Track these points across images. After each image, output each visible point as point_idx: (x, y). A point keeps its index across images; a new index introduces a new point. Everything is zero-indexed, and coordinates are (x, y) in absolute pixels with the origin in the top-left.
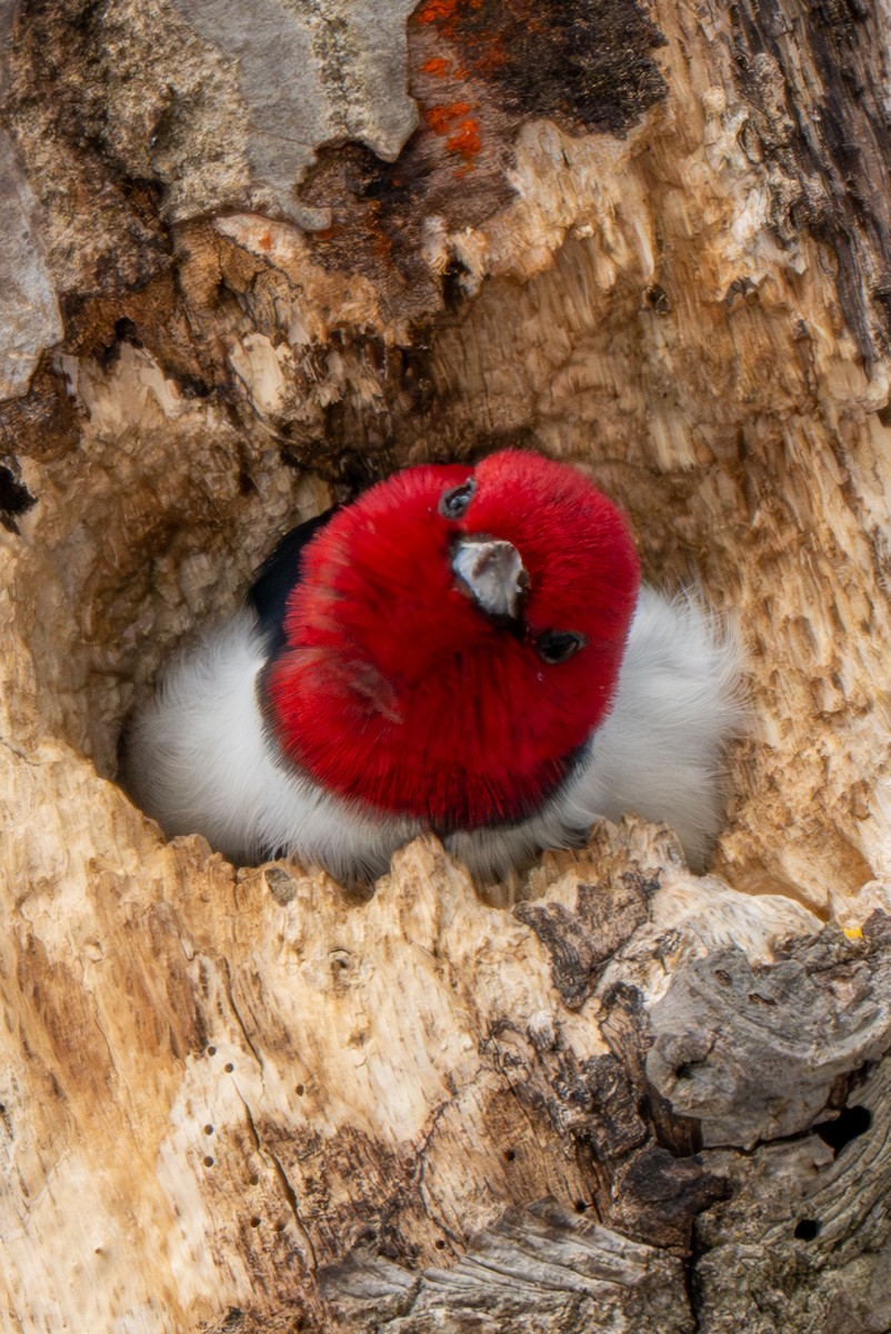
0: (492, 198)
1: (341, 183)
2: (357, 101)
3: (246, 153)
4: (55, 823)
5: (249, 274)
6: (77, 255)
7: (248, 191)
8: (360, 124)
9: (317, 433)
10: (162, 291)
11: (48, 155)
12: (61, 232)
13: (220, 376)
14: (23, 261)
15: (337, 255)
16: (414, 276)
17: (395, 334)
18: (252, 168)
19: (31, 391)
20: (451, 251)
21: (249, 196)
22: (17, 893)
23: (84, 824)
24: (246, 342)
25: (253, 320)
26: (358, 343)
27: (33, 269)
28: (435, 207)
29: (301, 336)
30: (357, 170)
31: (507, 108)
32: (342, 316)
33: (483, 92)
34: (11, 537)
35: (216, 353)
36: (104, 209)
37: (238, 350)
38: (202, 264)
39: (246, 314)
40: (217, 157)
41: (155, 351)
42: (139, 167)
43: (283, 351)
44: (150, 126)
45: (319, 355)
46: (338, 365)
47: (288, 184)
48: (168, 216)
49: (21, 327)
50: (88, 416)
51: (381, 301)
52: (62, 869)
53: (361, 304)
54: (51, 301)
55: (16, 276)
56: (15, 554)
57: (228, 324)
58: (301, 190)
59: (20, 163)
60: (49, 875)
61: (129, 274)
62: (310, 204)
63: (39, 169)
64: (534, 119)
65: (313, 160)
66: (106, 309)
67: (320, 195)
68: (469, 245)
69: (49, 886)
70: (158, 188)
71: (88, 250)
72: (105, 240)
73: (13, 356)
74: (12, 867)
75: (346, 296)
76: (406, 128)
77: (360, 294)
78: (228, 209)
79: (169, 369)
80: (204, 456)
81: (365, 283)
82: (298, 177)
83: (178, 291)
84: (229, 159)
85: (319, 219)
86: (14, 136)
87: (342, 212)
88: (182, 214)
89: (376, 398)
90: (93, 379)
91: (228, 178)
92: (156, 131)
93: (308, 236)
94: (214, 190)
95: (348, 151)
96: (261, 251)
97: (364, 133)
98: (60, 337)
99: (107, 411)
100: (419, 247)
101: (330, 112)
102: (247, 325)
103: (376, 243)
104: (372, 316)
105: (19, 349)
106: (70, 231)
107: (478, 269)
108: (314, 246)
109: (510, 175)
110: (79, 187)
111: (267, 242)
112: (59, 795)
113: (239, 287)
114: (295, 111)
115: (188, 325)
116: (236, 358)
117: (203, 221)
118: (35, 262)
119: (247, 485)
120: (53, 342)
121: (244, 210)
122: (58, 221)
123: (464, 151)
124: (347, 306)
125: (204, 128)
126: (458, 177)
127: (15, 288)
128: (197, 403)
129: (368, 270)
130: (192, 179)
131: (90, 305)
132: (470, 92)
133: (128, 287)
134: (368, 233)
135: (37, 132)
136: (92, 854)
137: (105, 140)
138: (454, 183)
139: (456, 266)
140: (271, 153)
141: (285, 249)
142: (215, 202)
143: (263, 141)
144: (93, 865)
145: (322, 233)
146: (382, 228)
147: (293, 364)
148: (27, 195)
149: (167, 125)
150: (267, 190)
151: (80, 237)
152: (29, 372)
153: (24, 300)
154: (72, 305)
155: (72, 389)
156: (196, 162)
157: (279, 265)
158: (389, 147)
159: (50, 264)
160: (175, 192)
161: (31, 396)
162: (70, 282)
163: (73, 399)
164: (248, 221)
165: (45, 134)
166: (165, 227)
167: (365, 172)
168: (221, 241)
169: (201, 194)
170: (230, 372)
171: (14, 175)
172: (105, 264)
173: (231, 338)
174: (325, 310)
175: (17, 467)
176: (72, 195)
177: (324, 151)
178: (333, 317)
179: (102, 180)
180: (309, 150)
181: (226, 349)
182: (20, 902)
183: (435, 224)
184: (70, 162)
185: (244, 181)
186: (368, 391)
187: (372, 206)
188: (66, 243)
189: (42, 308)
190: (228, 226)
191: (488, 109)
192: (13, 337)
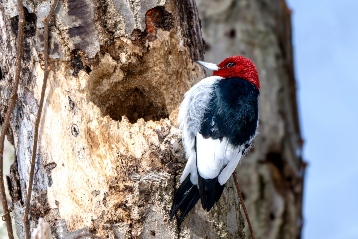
0: (154, 38)
1: (136, 34)
2: (139, 24)
3: (125, 29)
4: (93, 113)
5: (123, 45)
6: (103, 40)
7: (125, 34)
8: (139, 27)
9: (127, 66)
10: (112, 46)
11: (100, 28)
12: (101, 37)
13: (118, 57)
14: (95, 40)
15: (135, 44)
16: (144, 47)
17: (140, 54)
18: (126, 31)
19: (95, 57)
20: (148, 44)
21: (125, 35)
22: (87, 121)
23: (96, 113)
24: (121, 53)
25: (123, 51)
26: (135, 55)
27: (96, 42)
28: (147, 39)
29: (129, 53)
30: (138, 33)
31: (157, 27)
32: (134, 51)
33: (154, 24)
34: (89, 75)
35: (118, 55)
36: (106, 35)
37: (120, 54)
38: (118, 43)
39: (122, 50)
40: (121, 30)
41: (110, 53)
42: (111, 30)
43: (126, 55)
44: (113, 25)
45: (130, 56)
46: (132, 57)
47: (130, 34)
48: (114, 37)
49: (94, 49)
50: (101, 61)
51: (140, 50)
52: (93, 119)
53: (137, 50)
54: (99, 46)
55: (94, 42)
56: (89, 78)
57: (120, 51)
58: (131, 35)
59: (96, 28)
60: (92, 119)
61: (109, 43)
62: (133, 37)
63: (98, 29)
64: (159, 28)
65: (133, 31)
66: (105, 48)
67: (134, 36)
68: (151, 44)
69: (91, 121)
70: (113, 33)
71: (104, 40)
72: (107, 39)
73: (93, 53)
74: (87, 118)
75: (135, 49)
76: (145, 28)
77: (137, 49)
78: (122, 36)
79: (111, 56)
80: (111, 67)
81: (138, 47)
82: (131, 33)
83: (114, 46)
84: (123, 30)
85: (134, 39)
86: (95, 24)
87: (136, 38)
88: (116, 36)
89: (135, 62)
90: (101, 56)
91: (123, 32)
92: (114, 26)
93: (132, 41)
94: (121, 34)
95: (137, 30)
96: (126, 42)
97: (140, 28)
98: (100, 51)
99: (103, 60)
100: (145, 44)
101: (136, 25)
102: (122, 51)
103: (140, 43)
104: (138, 52)
105: (94, 52)
106: (102, 37)
107: (151, 47)
108: (133, 42)
109: (157, 35)
110: (103, 32)
111: (127, 41)
112: (93, 109)
113: (122, 46)
114: (131, 25)
115: (115, 51)
116: (120, 55)
117: (118, 38)
118: (97, 41)
119: (114, 71)
120: (98, 51)
121: (124, 37)
122: (100, 36)
123: (151, 32)
124: (135, 50)
125: (120, 26)
126: (151, 35)
127: (94, 44)
128: (114, 61)
129: (139, 46)
130: (118, 32)
131: (103, 47)
132: (152, 24)
133: (109, 45)
134: (139, 41)
135: (98, 24)
136: (97, 117)
137: (107, 26)
138: (150, 36)
139: (149, 46)
140: (128, 30)
141: (129, 42)
142: (121, 35)
143: (127, 28)
144: (97, 119)
145: (134, 41)
146: (141, 40)
147: (127, 57)
148: (96, 32)
149: (115, 25)
150: (127, 34)
151: (103, 38)
152: (95, 55)
153: (95, 46)
154: (101, 47)
155: (99, 57)
156: (118, 30)
157: (128, 44)
158: (143, 30)
159: (99, 41)
160: (115, 34)
161: (95, 58)
162: (102, 44)
163: (99, 59)
164: (124, 38)
165: (99, 25)
166: (113, 38)
167: (139, 33)
168: (121, 40)
169: (119, 34)
170: (119, 57)
171: (95, 29)
172: (106, 42)
173: (120, 53)
174: (132, 50)
175: (91, 67)
176: (102, 33)
177: (135, 30)
178: (133, 51)
179: (106, 31)
180: (133, 30)
181: (119, 54)
182: (88, 122)
183: (147, 41)
184: (102, 29)
185: (125, 33)
186: (134, 61)
187: (140, 38)
188: (101, 39)
189: (97, 47)
190: (122, 39)
191: (154, 26)
192: (93, 50)
